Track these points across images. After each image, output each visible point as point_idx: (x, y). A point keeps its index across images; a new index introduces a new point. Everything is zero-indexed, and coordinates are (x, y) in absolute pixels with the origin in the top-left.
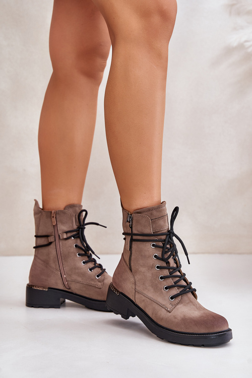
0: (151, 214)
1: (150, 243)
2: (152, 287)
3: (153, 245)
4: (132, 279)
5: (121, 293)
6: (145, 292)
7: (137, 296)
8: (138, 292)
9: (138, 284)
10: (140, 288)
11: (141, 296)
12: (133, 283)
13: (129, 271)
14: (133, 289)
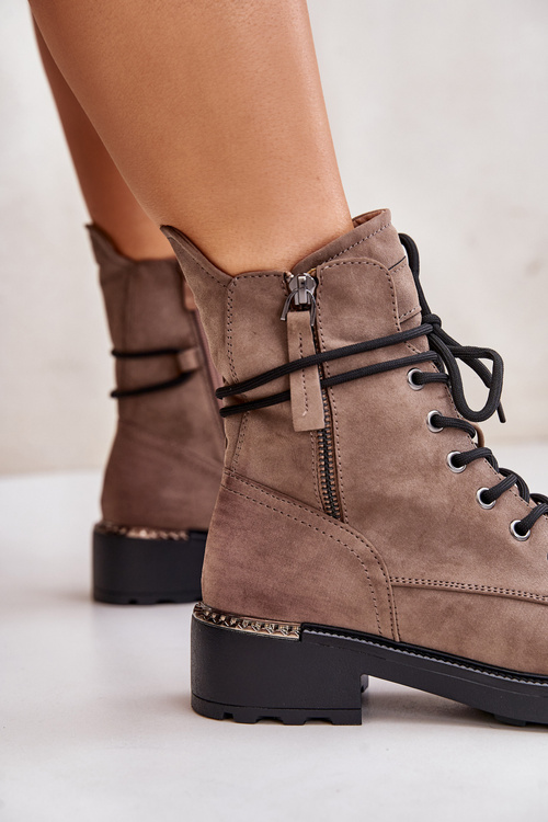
1: (402, 372)
4: (361, 547)
5: (304, 626)
6: (444, 576)
7: (406, 606)
8: (408, 588)
9: (393, 554)
10: (411, 568)
11: (428, 595)
12: (368, 562)
13: (327, 522)
14: (376, 583)
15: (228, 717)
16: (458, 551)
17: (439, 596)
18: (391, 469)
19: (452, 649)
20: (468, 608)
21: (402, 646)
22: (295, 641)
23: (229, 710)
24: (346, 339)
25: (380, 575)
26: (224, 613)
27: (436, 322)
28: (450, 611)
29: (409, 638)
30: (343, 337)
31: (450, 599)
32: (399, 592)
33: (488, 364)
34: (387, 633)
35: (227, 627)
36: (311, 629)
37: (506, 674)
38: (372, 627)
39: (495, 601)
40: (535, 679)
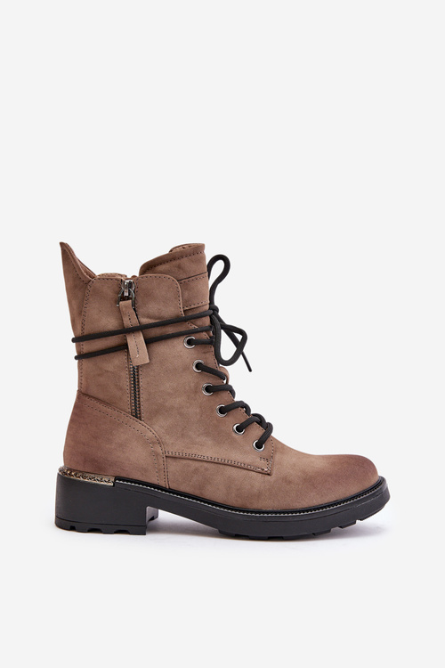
0: (179, 267)
1: (182, 338)
2: (207, 434)
3: (189, 342)
4: (150, 434)
5: (117, 478)
6: (194, 451)
7: (174, 467)
8: (175, 458)
9: (168, 439)
10: (176, 447)
11: (185, 462)
12: (153, 443)
13: (132, 420)
14: (157, 455)
15: (72, 529)
16: (203, 439)
17: (191, 462)
18: (169, 391)
19: (197, 493)
20: (206, 469)
21: (170, 491)
22: (111, 486)
23: (73, 524)
24: (151, 318)
25: (159, 450)
26: (74, 470)
27: (215, 310)
28: (196, 471)
29: (173, 486)
30: (149, 317)
31: (197, 464)
32: (169, 460)
33: (239, 337)
34: (162, 483)
35: (75, 478)
36: (120, 480)
37: (225, 508)
38: (154, 480)
39: (221, 466)
40: (240, 511)
